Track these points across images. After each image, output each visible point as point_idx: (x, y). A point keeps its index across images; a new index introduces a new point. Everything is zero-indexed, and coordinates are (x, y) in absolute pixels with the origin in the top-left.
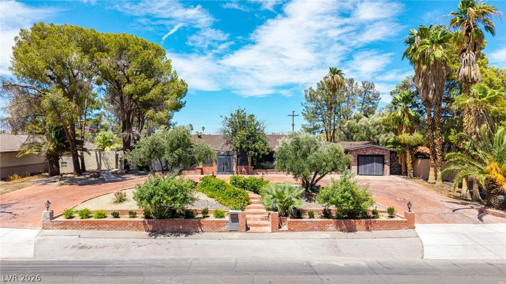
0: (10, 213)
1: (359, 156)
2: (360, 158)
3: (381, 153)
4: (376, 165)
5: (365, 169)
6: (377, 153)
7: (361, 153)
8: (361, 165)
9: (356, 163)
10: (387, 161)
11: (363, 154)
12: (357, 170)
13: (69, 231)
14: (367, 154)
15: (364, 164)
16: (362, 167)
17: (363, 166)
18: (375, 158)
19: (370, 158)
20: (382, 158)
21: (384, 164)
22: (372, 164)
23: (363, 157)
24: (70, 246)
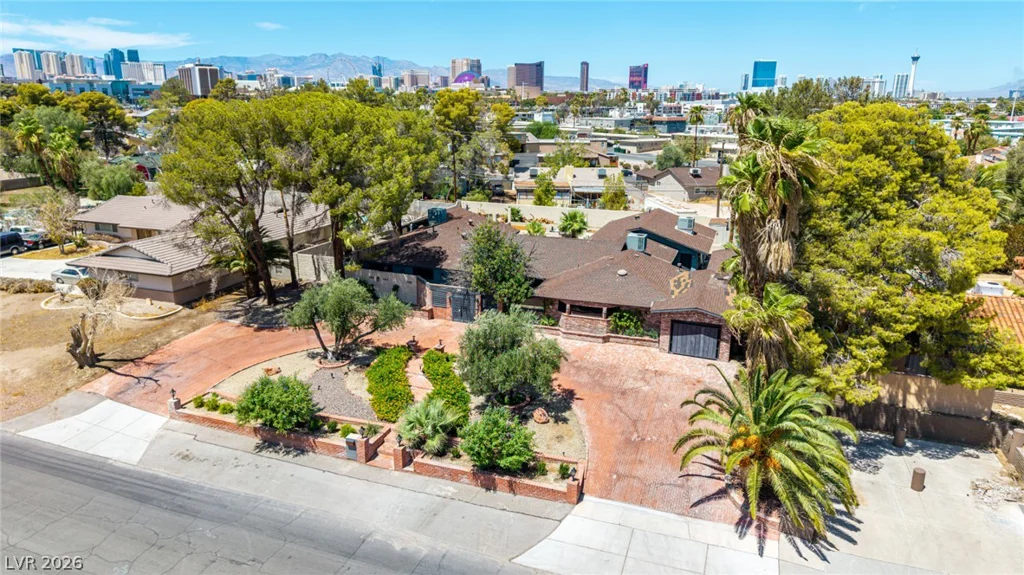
0: (156, 381)
1: (674, 322)
2: (676, 325)
3: (714, 322)
4: (704, 341)
5: (684, 345)
6: (707, 321)
7: (678, 317)
8: (678, 335)
9: (668, 332)
10: (725, 337)
11: (681, 319)
12: (668, 344)
13: (192, 425)
14: (689, 320)
15: (682, 334)
16: (678, 339)
17: (679, 337)
18: (703, 329)
19: (694, 327)
20: (717, 330)
21: (719, 339)
22: (698, 336)
23: (681, 325)
24: (177, 453)
